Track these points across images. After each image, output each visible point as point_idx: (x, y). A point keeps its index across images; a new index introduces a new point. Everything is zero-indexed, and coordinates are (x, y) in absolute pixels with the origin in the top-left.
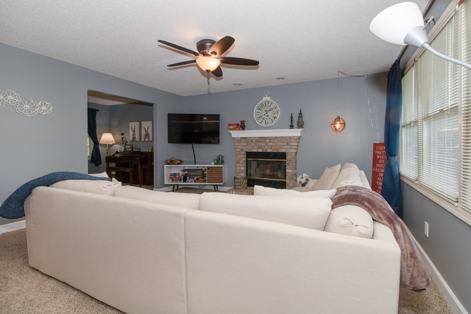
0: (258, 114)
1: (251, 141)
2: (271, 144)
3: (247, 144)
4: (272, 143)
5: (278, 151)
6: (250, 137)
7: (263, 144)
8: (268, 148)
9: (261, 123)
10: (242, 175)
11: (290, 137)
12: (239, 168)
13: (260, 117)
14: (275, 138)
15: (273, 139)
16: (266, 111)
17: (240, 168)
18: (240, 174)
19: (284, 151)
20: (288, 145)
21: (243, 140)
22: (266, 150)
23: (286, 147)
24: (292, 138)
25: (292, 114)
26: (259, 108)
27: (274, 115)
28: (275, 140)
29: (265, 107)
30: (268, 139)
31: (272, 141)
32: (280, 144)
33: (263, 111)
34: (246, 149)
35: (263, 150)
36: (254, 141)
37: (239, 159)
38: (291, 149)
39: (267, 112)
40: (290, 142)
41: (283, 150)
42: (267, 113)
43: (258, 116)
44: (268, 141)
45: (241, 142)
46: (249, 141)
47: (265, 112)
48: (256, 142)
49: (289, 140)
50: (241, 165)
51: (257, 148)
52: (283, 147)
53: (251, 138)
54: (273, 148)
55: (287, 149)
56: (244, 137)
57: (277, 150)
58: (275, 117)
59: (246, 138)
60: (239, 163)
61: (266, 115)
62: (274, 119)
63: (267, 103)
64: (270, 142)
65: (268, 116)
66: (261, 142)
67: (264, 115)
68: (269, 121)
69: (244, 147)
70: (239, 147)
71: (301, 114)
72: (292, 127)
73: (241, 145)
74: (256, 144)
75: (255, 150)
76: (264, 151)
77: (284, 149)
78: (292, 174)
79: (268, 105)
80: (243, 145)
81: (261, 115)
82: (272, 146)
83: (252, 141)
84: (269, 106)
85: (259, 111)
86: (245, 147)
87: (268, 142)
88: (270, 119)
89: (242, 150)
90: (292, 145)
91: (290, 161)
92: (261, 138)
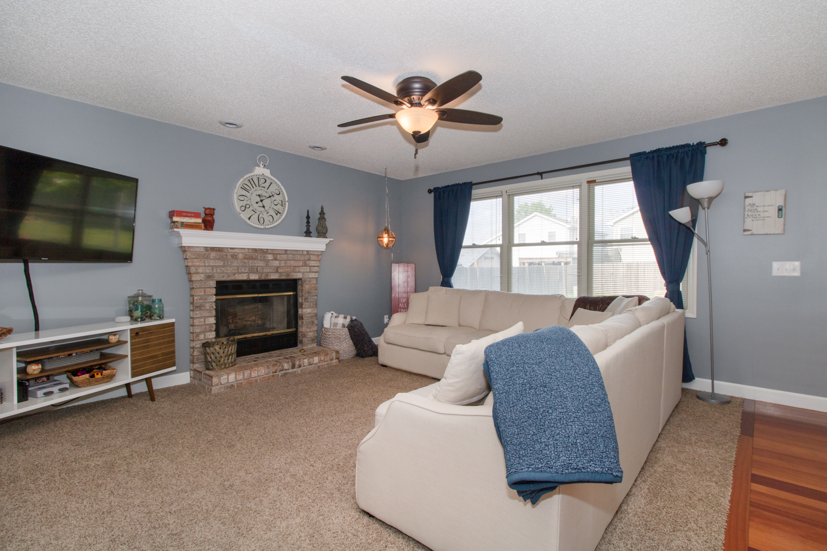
0: (242, 198)
1: (232, 256)
2: (276, 263)
3: (224, 264)
4: (278, 262)
5: (290, 277)
6: (231, 248)
7: (261, 264)
8: (271, 270)
9: (249, 219)
10: (211, 337)
11: (308, 251)
12: (201, 322)
13: (248, 206)
14: (283, 252)
15: (279, 254)
16: (259, 195)
17: (205, 321)
18: (205, 335)
19: (299, 276)
20: (305, 265)
21: (213, 254)
22: (267, 275)
23: (303, 269)
24: (312, 253)
25: (308, 211)
26: (244, 185)
27: (275, 207)
28: (285, 257)
29: (258, 188)
30: (270, 254)
31: (278, 257)
32: (293, 263)
33: (254, 195)
34: (221, 275)
35: (261, 276)
36: (241, 256)
37: (200, 299)
38: (310, 272)
39: (262, 199)
40: (309, 260)
41: (298, 274)
42: (262, 201)
43: (244, 203)
44: (270, 257)
45: (208, 258)
46: (230, 257)
47: (258, 199)
48: (245, 258)
49: (307, 257)
50: (206, 314)
51: (246, 271)
52: (297, 269)
53: (234, 251)
54: (280, 271)
55: (303, 273)
56: (214, 248)
57: (288, 275)
58: (278, 212)
59: (220, 250)
60: (201, 310)
61: (260, 204)
62: (277, 214)
63: (262, 181)
64: (275, 259)
65: (264, 207)
66: (256, 259)
67: (257, 203)
68: (268, 219)
69: (215, 270)
70: (200, 270)
71: (322, 213)
72: (308, 234)
73: (206, 264)
74: (245, 263)
75: (244, 277)
76: (263, 278)
77: (299, 272)
78: (312, 315)
79: (263, 185)
80: (212, 264)
81: (248, 203)
82: (278, 268)
83: (234, 257)
84: (266, 188)
85: (244, 193)
86: (219, 271)
87: (269, 259)
88: (268, 214)
89: (209, 277)
90: (312, 266)
91: (309, 293)
92: (255, 250)
